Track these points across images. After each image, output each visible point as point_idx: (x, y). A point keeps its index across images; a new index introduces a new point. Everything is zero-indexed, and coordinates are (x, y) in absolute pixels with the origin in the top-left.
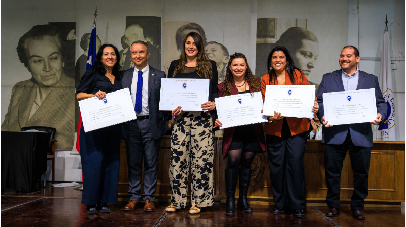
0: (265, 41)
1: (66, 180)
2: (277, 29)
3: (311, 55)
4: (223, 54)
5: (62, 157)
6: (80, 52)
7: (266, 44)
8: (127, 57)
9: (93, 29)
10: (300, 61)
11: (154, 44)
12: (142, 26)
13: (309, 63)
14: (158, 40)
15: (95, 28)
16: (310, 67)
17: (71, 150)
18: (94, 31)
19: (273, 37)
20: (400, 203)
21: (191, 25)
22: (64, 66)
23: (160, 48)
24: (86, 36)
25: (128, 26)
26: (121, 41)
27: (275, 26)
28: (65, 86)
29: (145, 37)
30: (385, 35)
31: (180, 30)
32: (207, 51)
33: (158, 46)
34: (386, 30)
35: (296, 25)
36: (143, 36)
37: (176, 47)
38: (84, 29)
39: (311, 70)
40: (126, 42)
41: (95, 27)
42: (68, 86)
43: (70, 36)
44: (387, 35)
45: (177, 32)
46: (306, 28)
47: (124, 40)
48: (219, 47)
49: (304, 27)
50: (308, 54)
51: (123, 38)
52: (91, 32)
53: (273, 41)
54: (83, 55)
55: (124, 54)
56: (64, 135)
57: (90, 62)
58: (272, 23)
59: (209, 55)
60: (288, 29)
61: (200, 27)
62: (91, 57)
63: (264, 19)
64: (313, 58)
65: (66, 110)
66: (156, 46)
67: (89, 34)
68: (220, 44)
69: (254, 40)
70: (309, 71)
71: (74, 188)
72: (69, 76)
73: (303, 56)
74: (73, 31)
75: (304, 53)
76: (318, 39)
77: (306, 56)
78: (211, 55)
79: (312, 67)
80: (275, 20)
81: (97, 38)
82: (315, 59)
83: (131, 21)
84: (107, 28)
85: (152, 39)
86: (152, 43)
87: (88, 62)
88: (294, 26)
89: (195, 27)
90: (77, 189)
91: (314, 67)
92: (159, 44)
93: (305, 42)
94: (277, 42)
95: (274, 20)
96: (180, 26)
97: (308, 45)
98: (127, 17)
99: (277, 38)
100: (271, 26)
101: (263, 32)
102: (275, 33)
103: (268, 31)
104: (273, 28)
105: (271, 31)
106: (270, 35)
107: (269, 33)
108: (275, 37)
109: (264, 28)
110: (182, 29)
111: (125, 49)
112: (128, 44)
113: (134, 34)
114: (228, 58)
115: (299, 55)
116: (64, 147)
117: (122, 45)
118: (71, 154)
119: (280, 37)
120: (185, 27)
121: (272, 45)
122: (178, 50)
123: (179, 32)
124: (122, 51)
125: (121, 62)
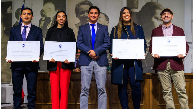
1: (7, 102)
3: (161, 20)
4: (105, 20)
5: (4, 88)
6: (15, 20)
8: (44, 23)
9: (23, 5)
10: (155, 23)
12: (54, 3)
15: (24, 5)
17: (10, 83)
19: (137, 8)
21: (85, 2)
22: (5, 29)
24: (18, 10)
25: (45, 3)
26: (40, 12)
27: (138, 1)
29: (56, 10)
31: (78, 5)
35: (152, 1)
37: (76, 16)
38: (17, 6)
40: (44, 13)
41: (24, 4)
43: (9, 10)
45: (76, 6)
50: (160, 18)
51: (42, 11)
52: (21, 7)
53: (137, 11)
54: (17, 22)
55: (43, 21)
60: (146, 3)
61: (91, 3)
67: (20, 9)
68: (104, 14)
71: (11, 107)
73: (156, 20)
74: (10, 7)
75: (157, 18)
77: (159, 20)
83: (47, 0)
88: (150, 1)
89: (87, 3)
93: (158, 11)
94: (140, 11)
96: (78, 3)
97: (159, 13)
100: (136, 1)
101: (131, 5)
102: (138, 6)
103: (134, 4)
104: (137, 3)
105: (135, 5)
106: (135, 7)
107: (135, 6)
108: (139, 8)
109: (131, 3)
110: (79, 4)
111: (43, 18)
112: (45, 15)
113: (49, 8)
114: (109, 22)
115: (154, 20)
116: (6, 81)
117: (41, 16)
118: (9, 85)
119: (141, 8)
120: (81, 3)
121: (137, 13)
122: (77, 18)
123: (77, 7)
124: (42, 19)
125: (41, 26)
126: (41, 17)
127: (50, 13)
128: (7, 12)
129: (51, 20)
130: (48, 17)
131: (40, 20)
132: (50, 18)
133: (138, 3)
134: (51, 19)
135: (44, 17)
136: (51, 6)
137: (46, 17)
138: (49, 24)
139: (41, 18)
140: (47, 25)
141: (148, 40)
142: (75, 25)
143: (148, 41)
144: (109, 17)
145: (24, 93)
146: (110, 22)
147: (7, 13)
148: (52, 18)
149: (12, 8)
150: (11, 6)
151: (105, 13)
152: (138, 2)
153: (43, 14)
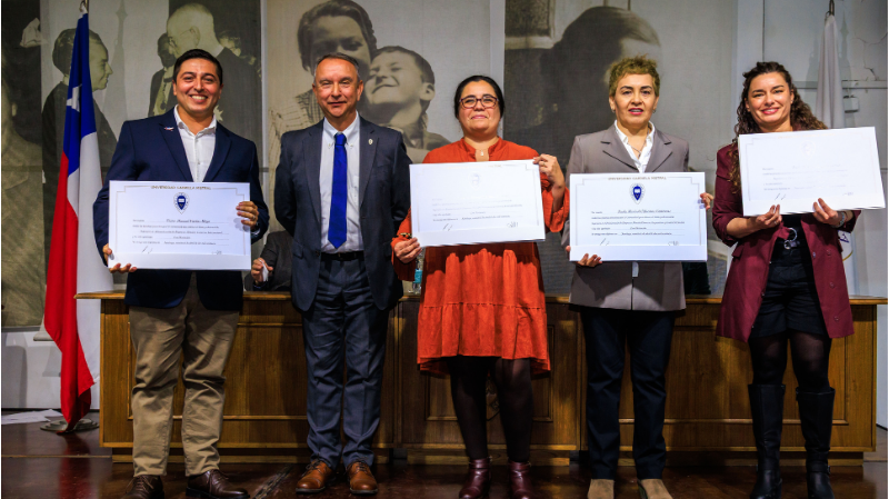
0: (527, 43)
1: (29, 406)
2: (557, 11)
4: (419, 80)
6: (53, 77)
7: (528, 52)
9: (82, 16)
11: (242, 54)
12: (210, 8)
14: (252, 44)
15: (86, 16)
17: (37, 329)
18: (83, 22)
19: (546, 32)
20: (859, 455)
21: (336, 4)
22: (14, 113)
23: (258, 64)
24: (65, 33)
26: (157, 46)
27: (552, 5)
28: (20, 164)
29: (219, 37)
30: (828, 24)
32: (377, 69)
34: (831, 12)
35: (605, 2)
36: (213, 34)
37: (299, 62)
38: (58, 20)
40: (172, 51)
41: (85, 12)
42: (28, 164)
43: (29, 37)
44: (832, 26)
45: (302, 22)
46: (629, 8)
47: (166, 45)
48: (410, 60)
49: (626, 6)
51: (164, 41)
53: (546, 43)
55: (167, 81)
56: (24, 291)
57: (73, 103)
59: (385, 81)
60: (583, 11)
61: (361, 9)
62: (76, 91)
65: (25, 225)
66: (249, 59)
68: (412, 53)
69: (499, 42)
71: (44, 427)
72: (28, 138)
74: (34, 24)
76: (661, 37)
78: (390, 81)
84: (122, 14)
85: (236, 42)
86: (237, 52)
87: (69, 103)
89: (346, 8)
90: (51, 429)
92: (257, 54)
93: (628, 44)
94: (558, 46)
96: (307, 8)
97: (634, 52)
99: (557, 35)
100: (541, 4)
101: (521, 20)
102: (551, 23)
103: (534, 17)
104: (546, 9)
105: (539, 18)
106: (539, 27)
107: (536, 22)
108: (552, 32)
109: (524, 11)
110: (315, 13)
111: (168, 68)
112: (178, 57)
113: (191, 30)
114: (433, 89)
116: (23, 323)
118: (35, 340)
119: (562, 32)
120: (320, 9)
121: (544, 52)
122: (306, 69)
123: (306, 23)
124: (161, 73)
125: (158, 101)
128: (22, 44)
131: (157, 79)
133: (548, 13)
135: (171, 66)
136: (199, 20)
139: (158, 70)
142: (299, 97)
144: (434, 69)
145: (92, 373)
146: (436, 85)
147: (24, 48)
149: (42, 28)
150: (39, 19)
151: (418, 52)
152: (548, 8)
153: (166, 51)
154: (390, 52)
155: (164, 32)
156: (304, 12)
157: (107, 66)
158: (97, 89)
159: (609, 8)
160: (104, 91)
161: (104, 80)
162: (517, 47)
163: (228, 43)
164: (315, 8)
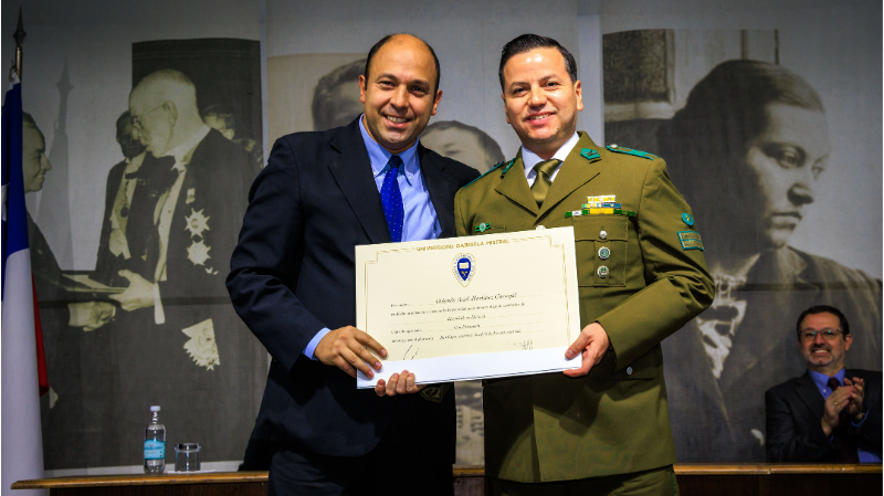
0: (636, 111)
2: (677, 68)
3: (800, 158)
4: (484, 164)
7: (639, 124)
9: (11, 87)
10: (763, 181)
11: (235, 138)
13: (797, 185)
15: (18, 87)
16: (798, 199)
19: (664, 97)
23: (258, 149)
26: (115, 129)
27: (669, 52)
31: (330, 84)
33: (251, 145)
35: (744, 53)
36: (195, 110)
39: (805, 209)
40: (135, 134)
41: (17, 81)
45: (318, 90)
46: (777, 62)
47: (128, 127)
48: (471, 139)
49: (772, 60)
50: (791, 152)
51: (125, 123)
53: (663, 111)
55: (130, 176)
58: (658, 49)
60: (718, 61)
63: (627, 33)
64: (808, 165)
66: (245, 144)
68: (474, 130)
70: (796, 215)
73: (773, 160)
75: (775, 152)
77: (784, 163)
79: (807, 200)
80: (668, 37)
81: (25, 124)
82: (818, 169)
83: (150, 60)
84: (65, 87)
85: (227, 120)
86: (229, 135)
91: (816, 198)
93: (779, 112)
94: (680, 115)
95: (662, 35)
96: (326, 71)
97: (787, 123)
98: (134, 45)
99: (679, 100)
100: (655, 58)
101: (627, 80)
102: (669, 84)
103: (646, 76)
104: (662, 66)
105: (653, 77)
106: (653, 89)
107: (649, 83)
108: (672, 97)
109: (630, 68)
110: (337, 78)
111: (131, 158)
112: (143, 142)
113: (165, 106)
115: (759, 160)
117: (118, 148)
119: (686, 95)
120: (343, 71)
121: (661, 123)
123: (324, 91)
124: (122, 166)
125: (118, 206)
126: (120, 158)
127: (172, 134)
129: (176, 174)
130: (158, 154)
131: (116, 175)
132: (171, 160)
133: (666, 70)
134: (180, 166)
135: (136, 155)
136: (176, 92)
137: (149, 154)
138: (164, 196)
139: (117, 162)
140: (156, 200)
141: (732, 274)
143: (732, 278)
148: (185, 159)
151: (481, 128)
152: (665, 63)
153: (129, 136)
154: (443, 129)
155: (126, 109)
156: (320, 76)
157: (43, 160)
158: (30, 191)
159: (750, 62)
160: (39, 194)
161: (40, 176)
162: (623, 118)
163: (216, 123)
164: (335, 71)
